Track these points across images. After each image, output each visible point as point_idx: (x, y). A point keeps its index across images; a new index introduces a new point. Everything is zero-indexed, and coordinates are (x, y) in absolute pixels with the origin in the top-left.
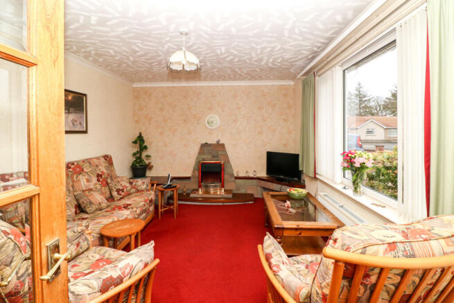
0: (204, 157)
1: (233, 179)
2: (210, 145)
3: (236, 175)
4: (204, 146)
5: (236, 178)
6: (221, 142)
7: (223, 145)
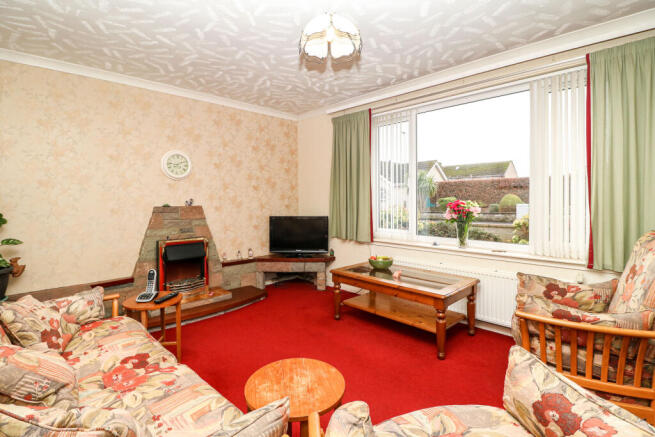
0: (164, 232)
1: (220, 267)
2: (175, 209)
3: (222, 260)
4: (162, 211)
5: (225, 265)
6: (195, 204)
7: (199, 209)
